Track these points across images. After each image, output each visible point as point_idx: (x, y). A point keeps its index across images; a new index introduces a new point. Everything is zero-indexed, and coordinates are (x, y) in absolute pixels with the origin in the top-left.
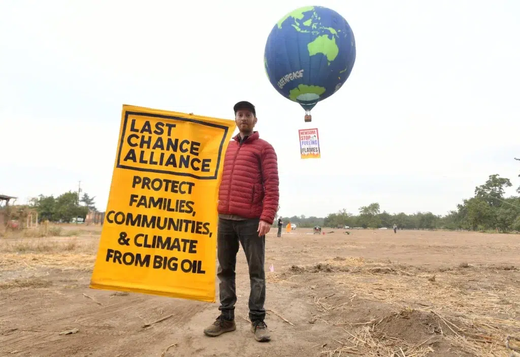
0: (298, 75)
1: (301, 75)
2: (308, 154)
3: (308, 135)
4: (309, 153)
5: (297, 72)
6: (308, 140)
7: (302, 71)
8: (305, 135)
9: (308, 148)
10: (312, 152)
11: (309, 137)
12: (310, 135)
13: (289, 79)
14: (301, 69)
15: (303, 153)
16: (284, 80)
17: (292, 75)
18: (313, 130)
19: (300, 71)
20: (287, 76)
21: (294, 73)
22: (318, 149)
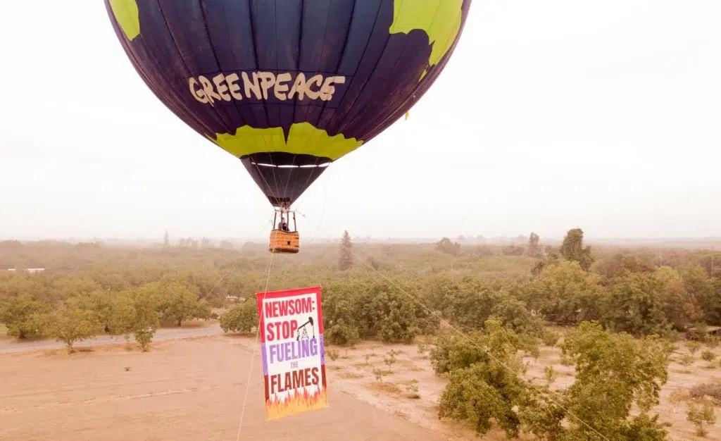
0: (315, 88)
1: (327, 93)
2: (288, 400)
3: (289, 318)
4: (292, 392)
5: (319, 78)
6: (290, 340)
7: (341, 80)
8: (281, 319)
9: (288, 374)
10: (301, 390)
11: (293, 326)
12: (295, 317)
13: (271, 91)
14: (336, 74)
15: (272, 396)
16: (240, 82)
17: (290, 84)
18: (306, 296)
19: (329, 80)
20: (264, 75)
21: (301, 77)
22: (319, 374)
